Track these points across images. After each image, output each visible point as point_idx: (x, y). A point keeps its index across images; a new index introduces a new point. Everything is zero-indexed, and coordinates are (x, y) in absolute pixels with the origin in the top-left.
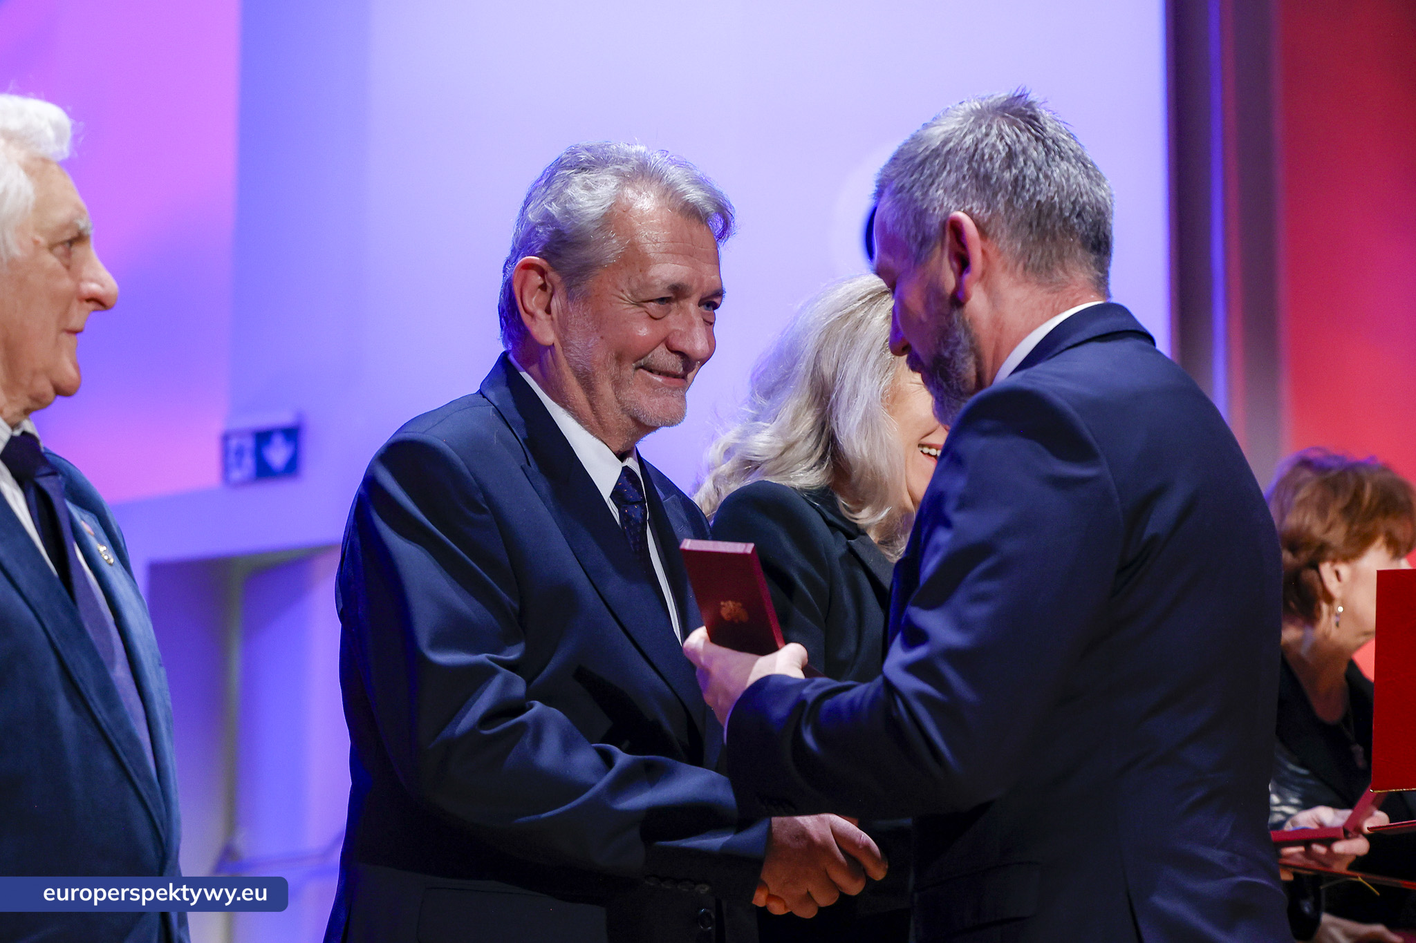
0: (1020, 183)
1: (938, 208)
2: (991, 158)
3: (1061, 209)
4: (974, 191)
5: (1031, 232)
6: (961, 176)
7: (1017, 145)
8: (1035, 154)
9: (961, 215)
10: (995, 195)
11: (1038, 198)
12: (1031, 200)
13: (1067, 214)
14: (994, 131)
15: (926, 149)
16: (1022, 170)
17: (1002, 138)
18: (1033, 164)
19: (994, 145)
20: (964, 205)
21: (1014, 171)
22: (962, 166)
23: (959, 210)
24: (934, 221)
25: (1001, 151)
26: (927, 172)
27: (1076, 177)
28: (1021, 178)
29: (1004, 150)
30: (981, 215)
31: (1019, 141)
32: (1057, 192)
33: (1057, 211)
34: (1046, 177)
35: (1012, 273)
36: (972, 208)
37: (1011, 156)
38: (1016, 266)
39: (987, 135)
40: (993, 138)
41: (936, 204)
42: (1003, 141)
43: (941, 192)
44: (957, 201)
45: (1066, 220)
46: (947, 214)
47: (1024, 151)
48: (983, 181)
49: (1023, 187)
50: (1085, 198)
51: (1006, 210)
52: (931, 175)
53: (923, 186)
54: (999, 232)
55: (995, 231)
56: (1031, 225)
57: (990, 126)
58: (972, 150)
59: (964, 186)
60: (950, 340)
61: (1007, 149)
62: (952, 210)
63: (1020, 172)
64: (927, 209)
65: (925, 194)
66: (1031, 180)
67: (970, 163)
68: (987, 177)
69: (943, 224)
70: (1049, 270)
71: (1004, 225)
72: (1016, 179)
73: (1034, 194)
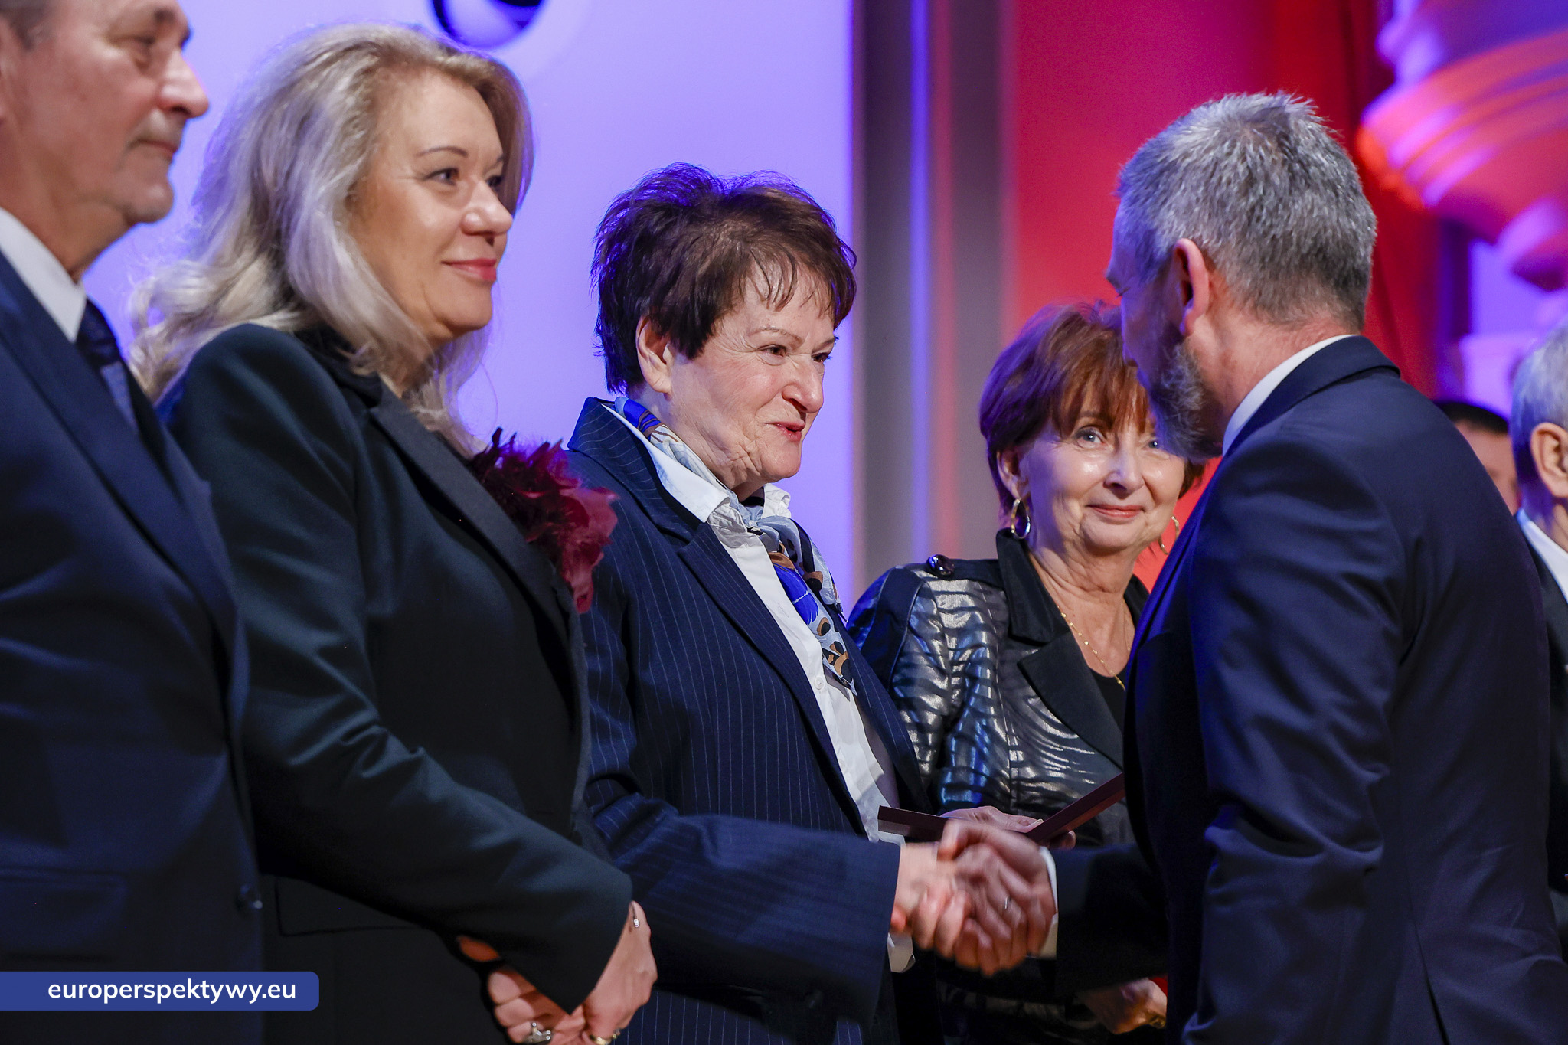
0: (1257, 212)
1: (1167, 231)
2: (1229, 182)
3: (1298, 246)
4: (1207, 217)
5: (1263, 268)
6: (1195, 198)
7: (1259, 170)
8: (1277, 182)
9: (1188, 244)
10: (1228, 223)
11: (1273, 232)
12: (1265, 234)
13: (1304, 251)
14: (1237, 151)
15: (1165, 160)
16: (1261, 199)
17: (1245, 159)
18: (1273, 193)
19: (1235, 167)
20: (1194, 232)
21: (1252, 199)
22: (1198, 187)
23: (1188, 238)
24: (1162, 244)
25: (1240, 175)
26: (1161, 187)
27: (1320, 209)
28: (1257, 209)
29: (1244, 173)
30: (1210, 245)
31: (1262, 164)
32: (1297, 225)
33: (1293, 248)
34: (1286, 207)
35: (1241, 309)
36: (1201, 236)
37: (1251, 181)
38: (1245, 300)
39: (1229, 154)
40: (1234, 159)
41: (1166, 226)
42: (1245, 163)
43: (1172, 213)
44: (1187, 225)
45: (1303, 258)
46: (1175, 239)
47: (1267, 178)
48: (1217, 206)
49: (1259, 219)
50: (1330, 232)
51: (1238, 243)
52: (1164, 192)
53: (1156, 202)
54: (1228, 265)
55: (1224, 263)
56: (1263, 260)
57: (1233, 146)
58: (1210, 170)
59: (1197, 210)
60: (1172, 372)
61: (1247, 173)
62: (1180, 236)
63: (1257, 202)
64: (1156, 230)
65: (1156, 212)
66: (1268, 211)
67: (1207, 183)
68: (1222, 204)
69: (1170, 249)
70: (1282, 307)
71: (1235, 258)
72: (1253, 209)
73: (1271, 226)
